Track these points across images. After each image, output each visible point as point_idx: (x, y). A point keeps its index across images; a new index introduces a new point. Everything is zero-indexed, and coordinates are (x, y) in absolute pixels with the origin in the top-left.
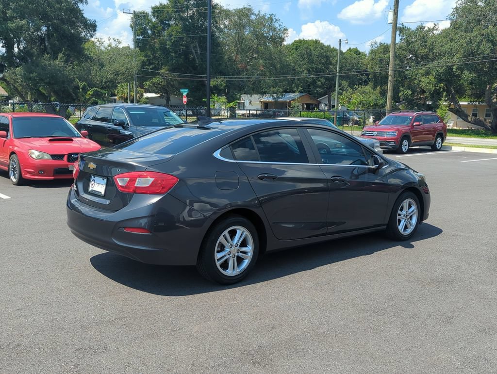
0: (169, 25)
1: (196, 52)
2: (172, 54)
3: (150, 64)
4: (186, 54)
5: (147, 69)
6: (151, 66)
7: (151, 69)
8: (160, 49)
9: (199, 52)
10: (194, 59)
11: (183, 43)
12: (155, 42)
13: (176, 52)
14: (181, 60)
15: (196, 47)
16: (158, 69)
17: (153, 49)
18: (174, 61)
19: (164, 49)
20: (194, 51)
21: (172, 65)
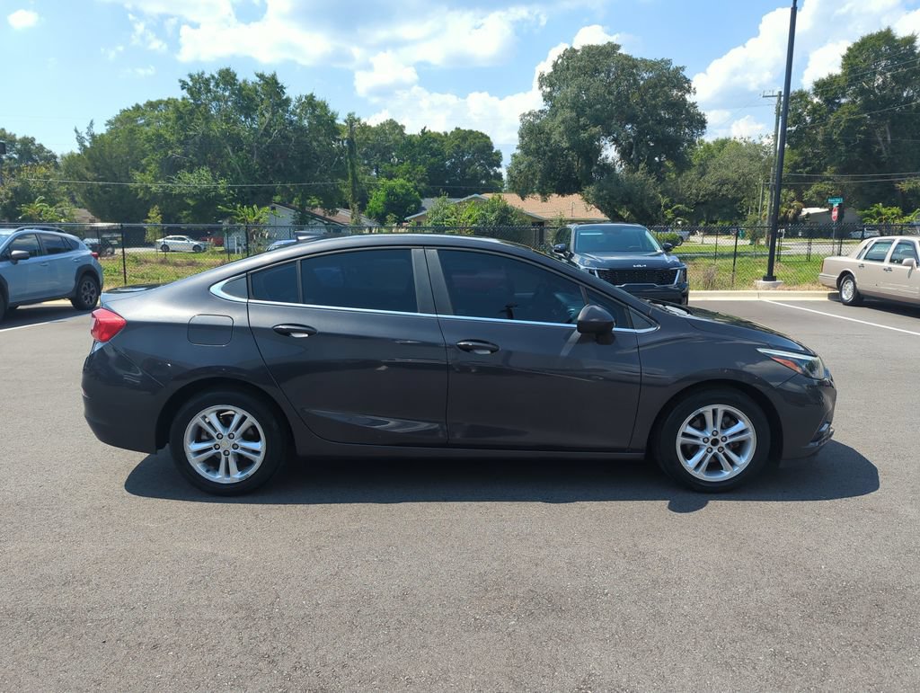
0: (840, 105)
1: (885, 140)
2: (840, 148)
3: (806, 165)
4: (867, 145)
5: (801, 173)
6: (808, 168)
7: (807, 173)
8: (823, 143)
9: (889, 139)
10: (880, 152)
11: (862, 128)
12: (817, 133)
13: (847, 144)
14: (856, 154)
15: (885, 132)
16: (820, 171)
17: (813, 143)
18: (843, 158)
19: (829, 142)
20: (880, 139)
21: (840, 163)
